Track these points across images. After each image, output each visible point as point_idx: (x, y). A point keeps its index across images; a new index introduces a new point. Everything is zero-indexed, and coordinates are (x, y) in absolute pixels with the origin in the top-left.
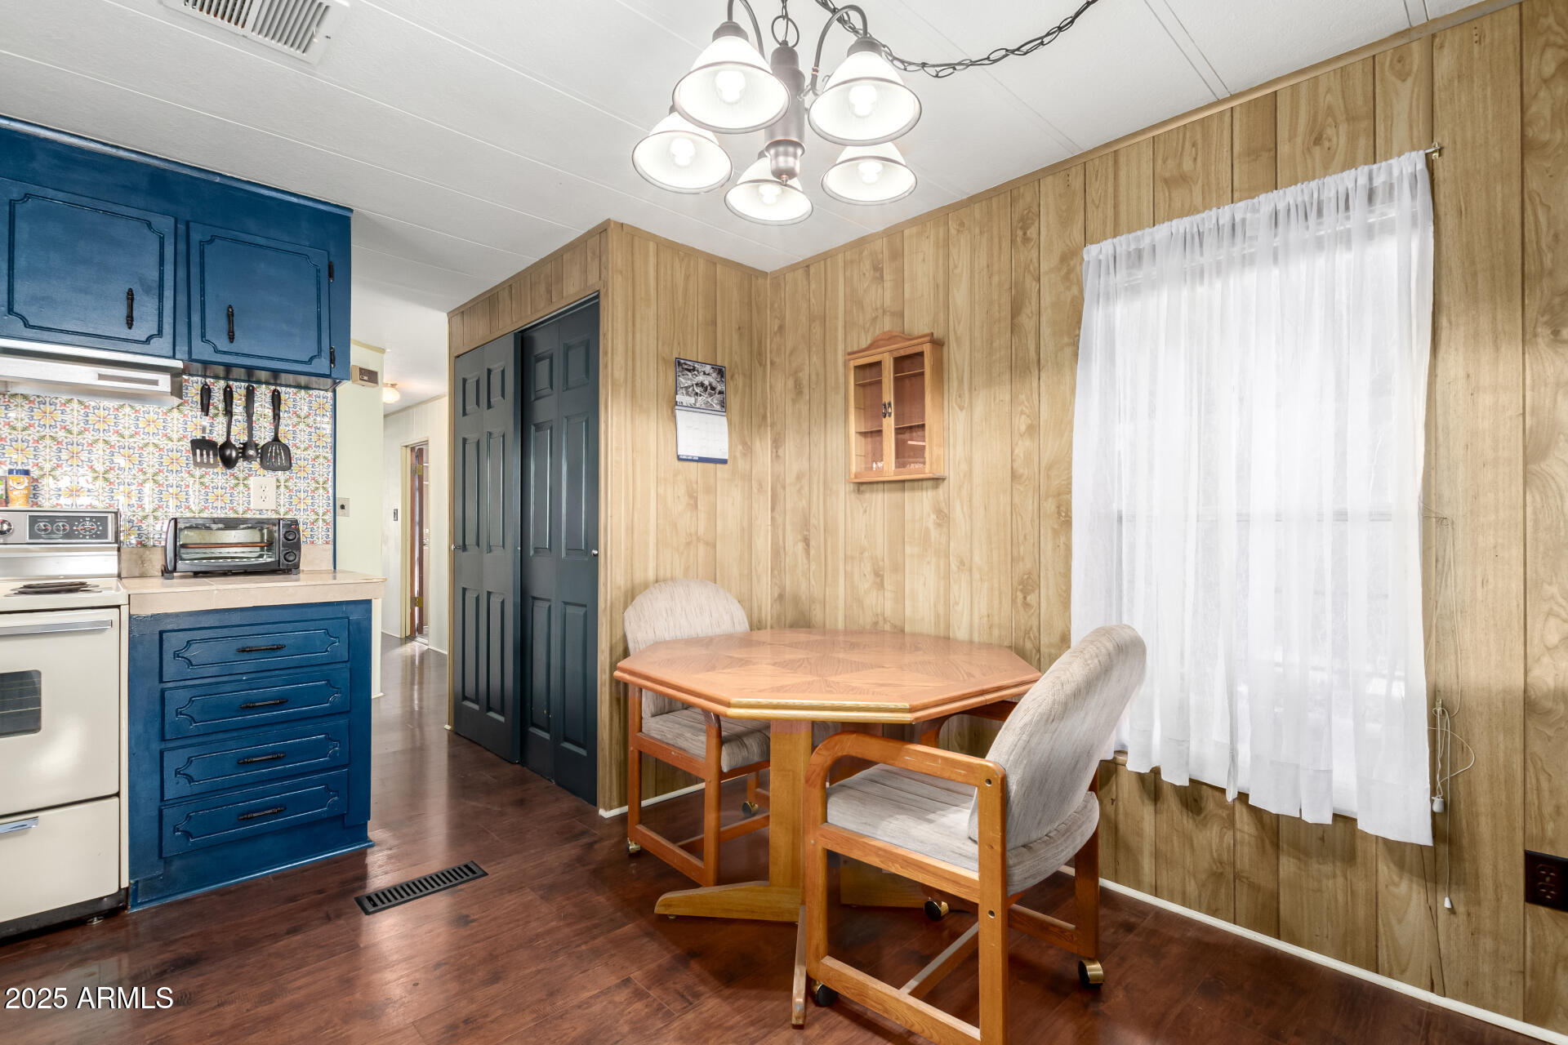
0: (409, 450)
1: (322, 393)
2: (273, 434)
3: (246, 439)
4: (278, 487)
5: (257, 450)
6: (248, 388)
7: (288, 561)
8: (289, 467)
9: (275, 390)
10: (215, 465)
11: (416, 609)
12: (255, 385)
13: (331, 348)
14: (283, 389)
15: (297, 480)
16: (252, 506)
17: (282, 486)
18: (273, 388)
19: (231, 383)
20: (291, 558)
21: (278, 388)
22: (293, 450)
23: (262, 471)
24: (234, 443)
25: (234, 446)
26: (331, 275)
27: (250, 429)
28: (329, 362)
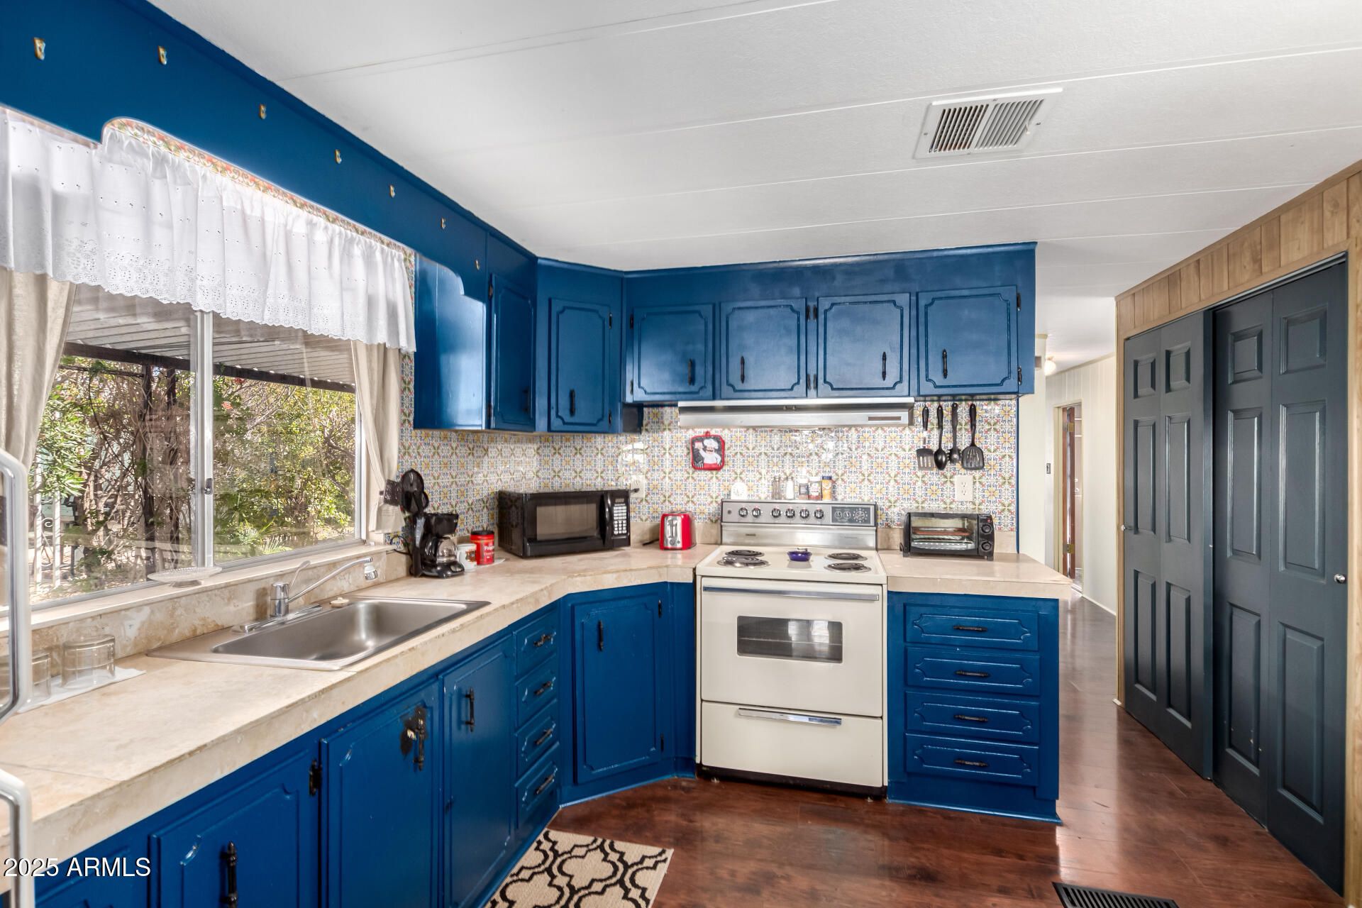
0: (1061, 410)
1: (1007, 402)
2: (970, 440)
3: (952, 445)
4: (974, 483)
5: (959, 454)
6: (953, 406)
7: (985, 549)
8: (982, 468)
9: (972, 405)
10: (931, 469)
11: (1068, 555)
12: (957, 403)
13: (1018, 368)
14: (978, 403)
15: (989, 477)
16: (956, 499)
17: (977, 483)
18: (970, 403)
19: (941, 403)
20: (987, 548)
21: (974, 403)
22: (986, 453)
23: (963, 471)
24: (943, 449)
25: (944, 452)
26: (1018, 305)
27: (955, 437)
28: (1016, 381)
